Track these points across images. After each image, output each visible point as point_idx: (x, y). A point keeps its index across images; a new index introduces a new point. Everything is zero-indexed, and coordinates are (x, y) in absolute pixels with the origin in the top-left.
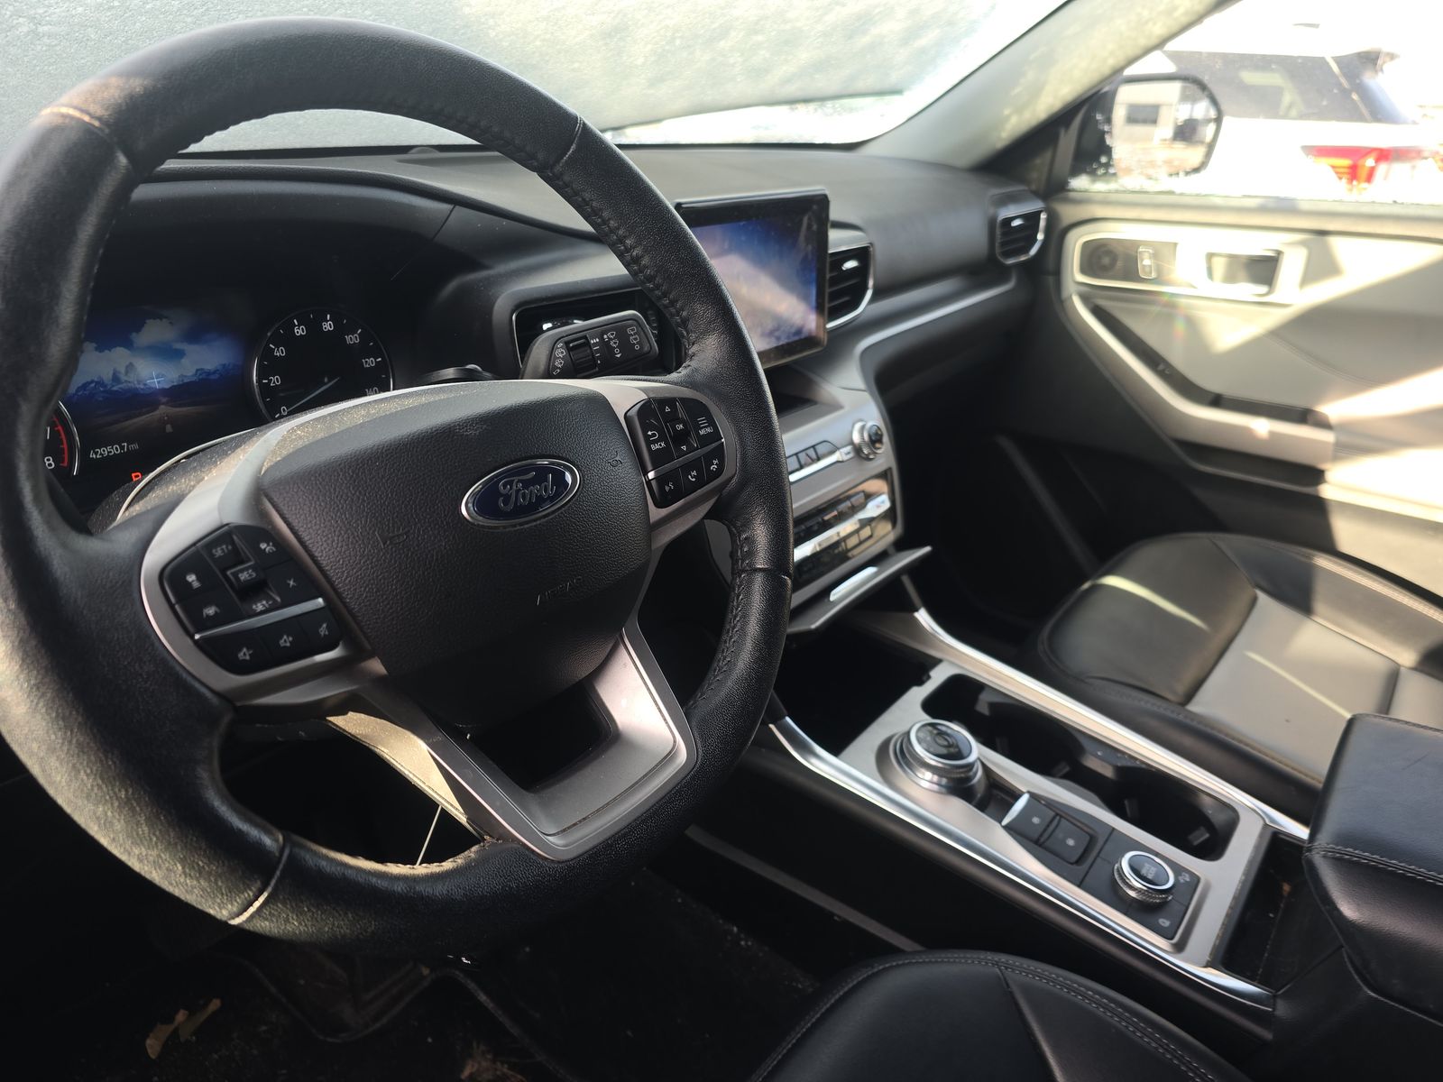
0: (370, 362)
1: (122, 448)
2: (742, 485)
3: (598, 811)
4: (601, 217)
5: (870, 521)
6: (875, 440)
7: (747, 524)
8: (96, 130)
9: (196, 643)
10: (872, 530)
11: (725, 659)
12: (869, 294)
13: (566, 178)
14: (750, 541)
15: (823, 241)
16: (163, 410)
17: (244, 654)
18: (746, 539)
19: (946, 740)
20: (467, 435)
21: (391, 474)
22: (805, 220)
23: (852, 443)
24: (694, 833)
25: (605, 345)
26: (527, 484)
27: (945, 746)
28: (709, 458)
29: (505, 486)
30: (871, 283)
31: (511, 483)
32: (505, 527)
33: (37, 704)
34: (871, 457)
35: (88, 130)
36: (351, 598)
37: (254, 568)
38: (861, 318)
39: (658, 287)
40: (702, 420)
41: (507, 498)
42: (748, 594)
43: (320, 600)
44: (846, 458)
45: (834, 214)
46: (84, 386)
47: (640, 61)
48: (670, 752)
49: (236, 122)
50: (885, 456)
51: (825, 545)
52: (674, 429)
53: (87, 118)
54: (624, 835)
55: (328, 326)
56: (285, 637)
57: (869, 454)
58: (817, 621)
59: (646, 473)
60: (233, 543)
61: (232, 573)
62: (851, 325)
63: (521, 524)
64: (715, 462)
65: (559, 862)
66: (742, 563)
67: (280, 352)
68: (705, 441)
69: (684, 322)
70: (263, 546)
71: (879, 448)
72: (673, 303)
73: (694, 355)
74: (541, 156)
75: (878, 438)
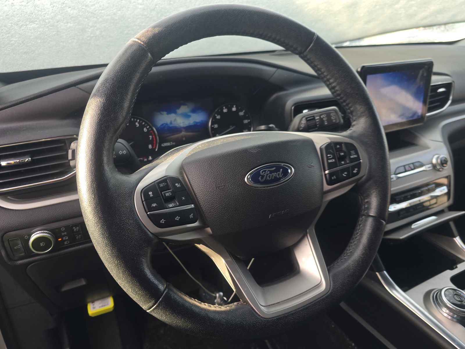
0: (246, 121)
1: (171, 144)
2: (367, 180)
3: (284, 301)
4: (321, 71)
5: (436, 197)
6: (443, 163)
7: (368, 196)
8: (142, 45)
9: (148, 215)
10: (437, 201)
11: (349, 250)
12: (449, 102)
13: (308, 57)
14: (369, 203)
15: (429, 80)
16: (183, 133)
17: (162, 221)
18: (367, 202)
19: (460, 298)
20: (252, 152)
21: (222, 164)
22: (421, 72)
23: (432, 163)
24: (343, 305)
25: (321, 120)
26: (271, 172)
27: (459, 301)
28: (353, 168)
29: (263, 172)
30: (451, 98)
31: (265, 171)
32: (260, 187)
33: (96, 228)
34: (441, 170)
35: (140, 46)
36: (203, 206)
37: (171, 192)
38: (444, 112)
39: (341, 98)
40: (353, 152)
41: (263, 177)
42: (364, 225)
43: (193, 205)
44: (428, 169)
45: (435, 69)
46: (162, 125)
47: (362, 15)
48: (318, 284)
49: (190, 41)
50: (448, 169)
51: (412, 204)
52: (339, 154)
53: (139, 42)
54: (292, 314)
55: (234, 109)
56: (177, 217)
57: (440, 169)
58: (403, 235)
59: (325, 171)
60: (167, 182)
61: (163, 193)
62: (438, 115)
63: (267, 187)
64: (356, 169)
65: (264, 318)
66: (364, 212)
67: (218, 117)
68: (352, 160)
69: (352, 112)
70: (176, 185)
71: (445, 167)
72: (347, 105)
73: (354, 125)
74: (299, 49)
75: (445, 162)
